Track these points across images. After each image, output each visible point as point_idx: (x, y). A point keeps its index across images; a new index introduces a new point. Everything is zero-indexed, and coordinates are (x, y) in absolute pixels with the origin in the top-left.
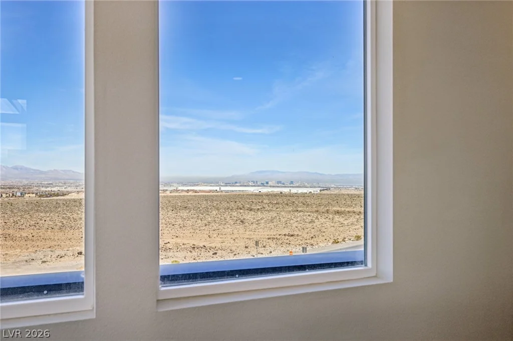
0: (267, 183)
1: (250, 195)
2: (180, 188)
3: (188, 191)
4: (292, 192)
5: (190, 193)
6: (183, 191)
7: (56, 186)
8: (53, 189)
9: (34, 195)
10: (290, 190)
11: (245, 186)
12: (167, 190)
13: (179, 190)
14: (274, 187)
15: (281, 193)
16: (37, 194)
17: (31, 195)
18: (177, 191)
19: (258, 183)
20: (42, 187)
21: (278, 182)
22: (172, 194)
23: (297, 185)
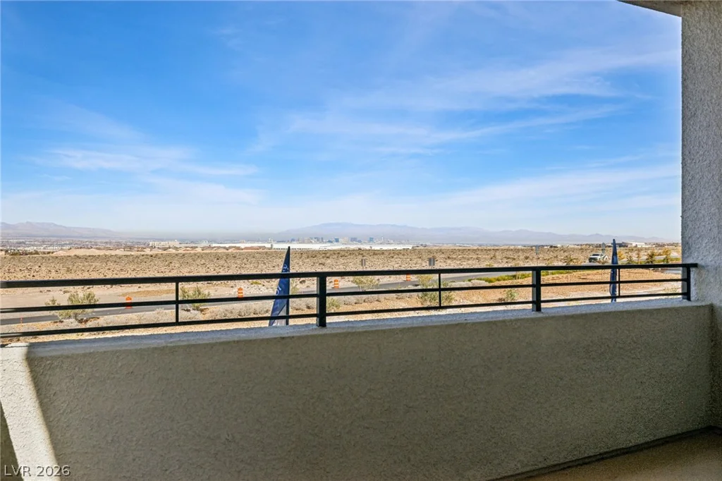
0: (337, 241)
3: (227, 249)
4: (373, 249)
5: (230, 251)
7: (30, 245)
8: (27, 249)
9: (3, 252)
10: (371, 247)
12: (197, 247)
14: (346, 244)
15: (360, 249)
16: (6, 251)
18: (210, 248)
19: (324, 241)
20: (11, 246)
22: (206, 251)
23: (379, 242)
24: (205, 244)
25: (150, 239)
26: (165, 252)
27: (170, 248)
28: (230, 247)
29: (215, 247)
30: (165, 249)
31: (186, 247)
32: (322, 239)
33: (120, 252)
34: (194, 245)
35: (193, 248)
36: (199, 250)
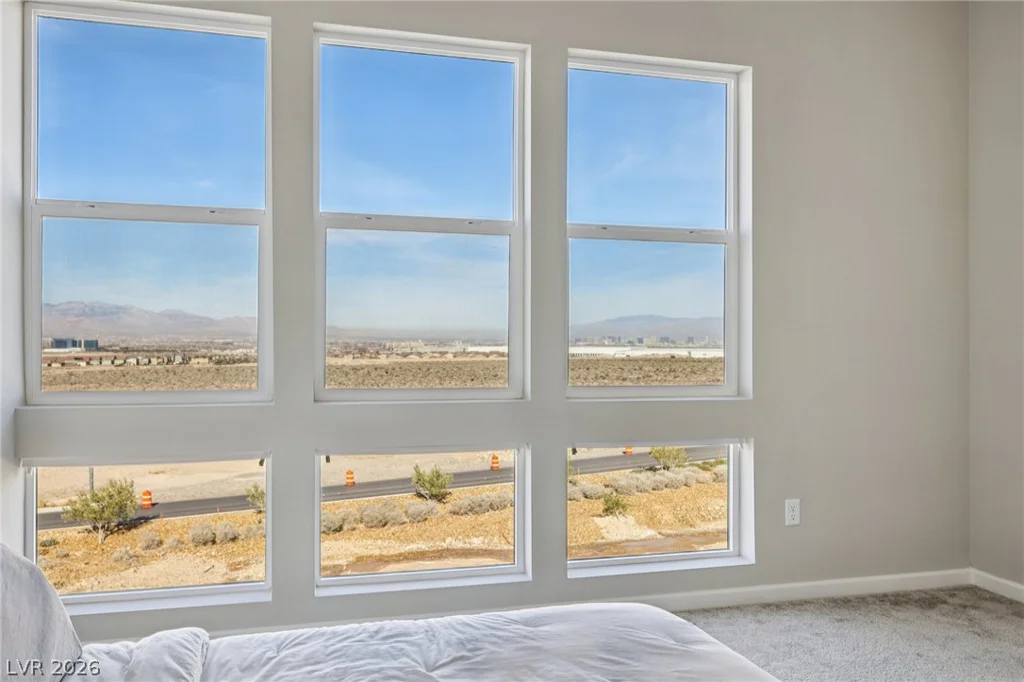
0: (641, 341)
1: (610, 360)
2: (471, 349)
3: (487, 355)
4: (693, 356)
5: (491, 358)
6: (477, 353)
7: (239, 347)
8: (235, 352)
9: (206, 360)
10: (690, 353)
11: (597, 346)
12: (447, 353)
13: (469, 353)
14: (653, 347)
15: (673, 357)
16: (210, 358)
17: (201, 360)
18: (465, 353)
19: (622, 341)
20: (216, 349)
21: (662, 339)
22: (459, 359)
23: (702, 343)
24: (458, 347)
25: (387, 339)
26: (405, 360)
27: (411, 353)
28: (492, 353)
29: (470, 353)
30: (405, 355)
31: (433, 353)
32: (619, 339)
33: (348, 361)
34: (441, 349)
35: (443, 354)
36: (450, 357)
